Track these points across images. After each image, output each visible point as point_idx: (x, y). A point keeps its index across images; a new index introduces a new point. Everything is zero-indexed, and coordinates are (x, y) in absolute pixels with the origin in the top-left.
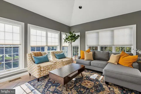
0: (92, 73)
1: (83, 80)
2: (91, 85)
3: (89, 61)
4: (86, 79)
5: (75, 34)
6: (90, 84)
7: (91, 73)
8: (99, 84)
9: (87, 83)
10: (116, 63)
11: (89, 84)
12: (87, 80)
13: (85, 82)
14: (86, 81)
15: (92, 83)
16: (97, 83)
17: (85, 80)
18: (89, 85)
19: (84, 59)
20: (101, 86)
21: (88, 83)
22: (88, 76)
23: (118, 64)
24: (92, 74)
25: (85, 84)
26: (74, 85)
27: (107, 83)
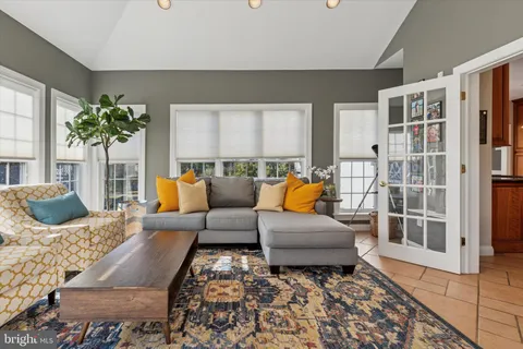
0: (211, 254)
1: (200, 284)
2: (235, 290)
3: (199, 215)
4: (209, 279)
5: (131, 106)
6: (232, 287)
7: (210, 257)
8: (255, 281)
9: (222, 290)
10: (280, 209)
11: (228, 290)
12: (215, 281)
13: (213, 290)
14: (214, 284)
15: (236, 283)
16: (251, 280)
17: (205, 282)
18: (232, 292)
19: (178, 210)
20: (262, 282)
21: (224, 287)
22: (207, 267)
23: (285, 210)
24: (214, 257)
25: (215, 294)
26: (182, 313)
27: (275, 270)
